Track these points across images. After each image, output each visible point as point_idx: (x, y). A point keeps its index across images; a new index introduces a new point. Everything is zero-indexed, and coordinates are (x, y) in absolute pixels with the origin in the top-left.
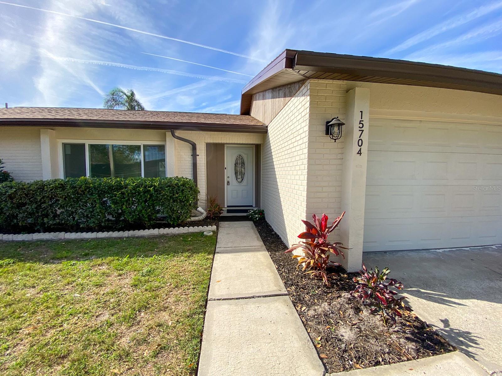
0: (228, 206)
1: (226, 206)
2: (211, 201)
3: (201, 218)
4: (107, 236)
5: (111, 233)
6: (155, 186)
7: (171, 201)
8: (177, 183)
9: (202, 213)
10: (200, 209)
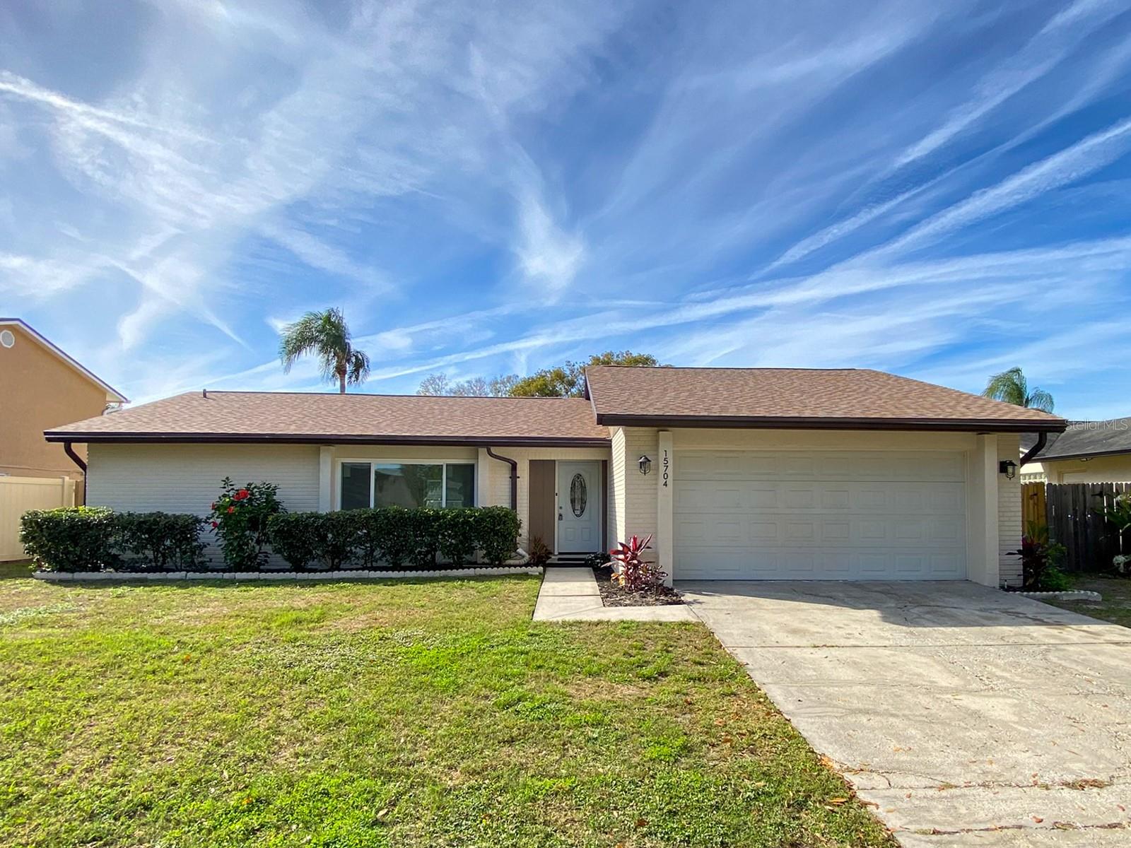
0: (560, 554)
1: (556, 553)
2: (535, 540)
3: (522, 562)
4: (416, 576)
5: (420, 572)
6: (475, 516)
7: (492, 534)
8: (499, 514)
9: (523, 557)
10: (520, 550)
